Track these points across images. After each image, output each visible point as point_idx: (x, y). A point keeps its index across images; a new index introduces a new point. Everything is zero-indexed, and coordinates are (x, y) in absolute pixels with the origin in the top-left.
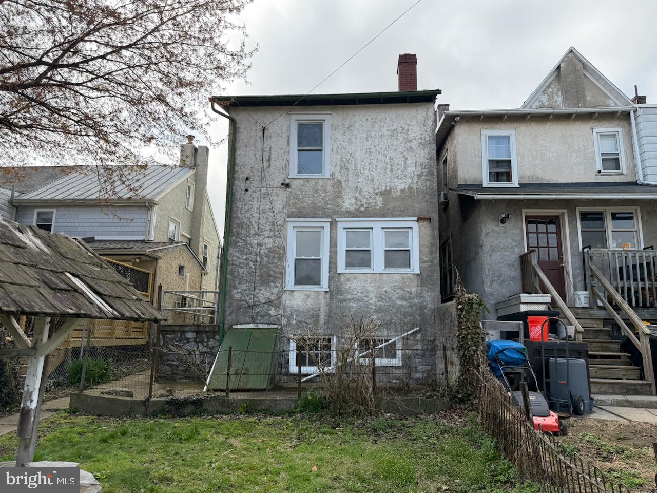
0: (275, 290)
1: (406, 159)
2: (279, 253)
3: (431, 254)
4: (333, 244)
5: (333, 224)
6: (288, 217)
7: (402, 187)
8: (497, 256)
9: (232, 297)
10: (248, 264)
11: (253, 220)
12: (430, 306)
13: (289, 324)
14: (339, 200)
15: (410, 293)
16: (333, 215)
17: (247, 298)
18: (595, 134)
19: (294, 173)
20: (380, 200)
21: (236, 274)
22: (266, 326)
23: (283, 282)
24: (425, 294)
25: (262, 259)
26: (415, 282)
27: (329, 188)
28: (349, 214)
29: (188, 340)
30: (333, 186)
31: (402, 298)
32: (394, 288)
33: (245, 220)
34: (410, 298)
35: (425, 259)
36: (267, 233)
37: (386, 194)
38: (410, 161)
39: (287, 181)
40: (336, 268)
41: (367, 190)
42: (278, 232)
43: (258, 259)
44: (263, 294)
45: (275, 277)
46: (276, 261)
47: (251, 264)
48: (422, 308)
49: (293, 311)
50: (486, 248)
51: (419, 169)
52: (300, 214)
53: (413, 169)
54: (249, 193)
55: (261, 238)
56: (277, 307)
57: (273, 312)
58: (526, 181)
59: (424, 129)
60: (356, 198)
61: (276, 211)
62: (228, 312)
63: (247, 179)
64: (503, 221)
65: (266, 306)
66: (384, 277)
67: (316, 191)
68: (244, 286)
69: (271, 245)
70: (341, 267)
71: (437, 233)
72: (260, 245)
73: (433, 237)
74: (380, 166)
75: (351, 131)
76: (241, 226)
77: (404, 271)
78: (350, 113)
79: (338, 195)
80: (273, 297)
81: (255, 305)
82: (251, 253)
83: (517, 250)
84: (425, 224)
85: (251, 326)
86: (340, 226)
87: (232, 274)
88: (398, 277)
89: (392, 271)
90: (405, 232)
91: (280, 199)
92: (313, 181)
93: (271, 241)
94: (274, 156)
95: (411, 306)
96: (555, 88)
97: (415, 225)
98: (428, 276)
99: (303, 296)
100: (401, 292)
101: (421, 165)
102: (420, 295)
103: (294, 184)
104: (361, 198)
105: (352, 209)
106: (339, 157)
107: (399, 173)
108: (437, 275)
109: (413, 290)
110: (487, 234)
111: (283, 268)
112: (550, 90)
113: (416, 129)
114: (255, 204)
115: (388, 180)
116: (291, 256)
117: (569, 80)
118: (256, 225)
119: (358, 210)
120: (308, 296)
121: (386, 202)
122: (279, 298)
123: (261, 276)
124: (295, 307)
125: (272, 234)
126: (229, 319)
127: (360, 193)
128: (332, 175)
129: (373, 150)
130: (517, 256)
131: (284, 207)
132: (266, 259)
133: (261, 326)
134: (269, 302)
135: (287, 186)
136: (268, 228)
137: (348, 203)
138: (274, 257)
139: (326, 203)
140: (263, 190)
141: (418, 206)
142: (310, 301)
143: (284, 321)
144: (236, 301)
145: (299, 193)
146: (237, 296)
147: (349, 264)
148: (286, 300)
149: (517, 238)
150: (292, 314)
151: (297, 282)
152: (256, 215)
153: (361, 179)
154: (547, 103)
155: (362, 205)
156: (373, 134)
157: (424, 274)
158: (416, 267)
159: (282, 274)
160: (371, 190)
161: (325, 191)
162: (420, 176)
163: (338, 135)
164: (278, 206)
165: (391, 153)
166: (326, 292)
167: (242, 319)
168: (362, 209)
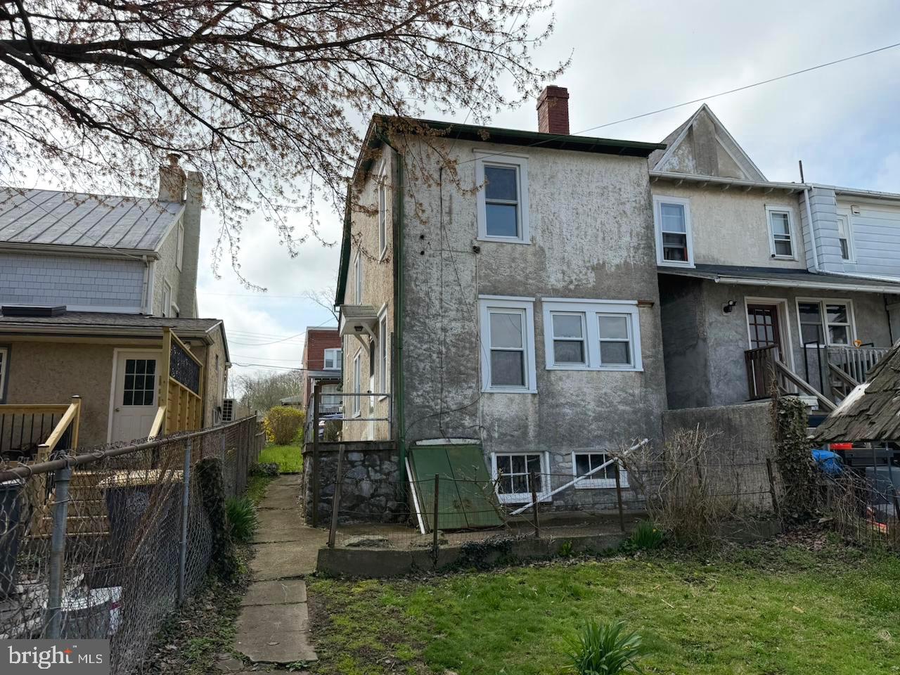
0: (469, 392)
1: (620, 226)
2: (470, 342)
3: (654, 346)
4: (539, 331)
5: (538, 306)
6: (481, 293)
7: (617, 261)
8: (721, 351)
9: (411, 402)
10: (430, 356)
11: (433, 295)
12: (657, 411)
13: (490, 438)
14: (544, 274)
15: (633, 395)
16: (539, 294)
17: (432, 404)
18: (767, 212)
19: (483, 235)
20: (592, 276)
21: (414, 370)
22: (460, 441)
23: (479, 381)
24: (650, 397)
25: (448, 349)
26: (638, 382)
27: (530, 257)
28: (556, 293)
29: (353, 464)
30: (535, 255)
31: (624, 402)
32: (615, 389)
33: (422, 295)
34: (634, 402)
35: (648, 353)
36: (452, 314)
37: (599, 268)
38: (623, 229)
39: (476, 244)
40: (544, 362)
41: (577, 262)
42: (468, 314)
43: (444, 350)
44: (454, 398)
45: (468, 375)
46: (467, 352)
47: (435, 356)
48: (648, 414)
49: (494, 420)
50: (711, 342)
51: (635, 239)
52: (495, 290)
53: (628, 239)
54: (426, 257)
55: (446, 321)
56: (473, 415)
57: (467, 422)
58: (701, 262)
59: (638, 189)
60: (563, 273)
61: (463, 284)
62: (407, 424)
63: (422, 237)
64: (727, 309)
65: (458, 414)
66: (603, 376)
67: (514, 260)
68: (427, 387)
69: (460, 330)
70: (550, 363)
71: (659, 320)
72: (444, 330)
73: (655, 327)
74: (590, 232)
75: (553, 183)
76: (417, 302)
77: (624, 367)
78: (551, 159)
79: (541, 267)
80: (467, 402)
81: (443, 413)
82: (432, 341)
83: (741, 344)
84: (646, 309)
85: (441, 442)
86: (546, 308)
87: (409, 371)
88: (619, 376)
89: (610, 367)
90: (623, 318)
91: (467, 268)
92: (509, 247)
93: (459, 324)
94: (456, 207)
95: (635, 412)
96: (685, 149)
97: (635, 311)
98: (652, 375)
99: (505, 400)
100: (624, 395)
101: (638, 235)
102: (644, 398)
103: (484, 248)
104: (569, 272)
105: (560, 285)
106: (540, 216)
107: (612, 243)
108: (661, 374)
109: (637, 392)
110: (711, 324)
111: (478, 361)
112: (680, 152)
113: (630, 188)
114: (435, 273)
115: (600, 251)
116: (486, 346)
117: (701, 142)
118: (437, 303)
119: (566, 288)
120: (512, 400)
121: (599, 280)
122: (475, 403)
123: (448, 372)
124: (496, 415)
125: (459, 315)
126: (411, 433)
127: (568, 267)
128: (533, 239)
129: (580, 211)
130: (742, 351)
131: (474, 278)
132: (453, 350)
133: (454, 441)
134: (462, 409)
135: (476, 250)
136: (454, 307)
137: (554, 278)
138: (464, 347)
139: (527, 277)
140: (445, 255)
141: (636, 287)
142: (515, 407)
143: (484, 434)
144: (418, 407)
145: (492, 261)
146: (419, 401)
147: (559, 359)
148: (485, 406)
149: (740, 330)
150: (492, 425)
151: (496, 381)
152: (438, 289)
153: (568, 248)
155: (571, 282)
156: (579, 190)
157: (648, 373)
158: (638, 363)
159: (477, 370)
160: (581, 263)
161: (525, 261)
162: (637, 248)
163: (537, 187)
164: (466, 277)
165: (602, 217)
166: (534, 395)
167: (427, 432)
168: (572, 287)
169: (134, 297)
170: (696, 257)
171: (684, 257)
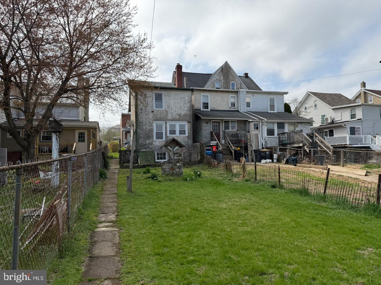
0: (151, 140)
1: (184, 106)
2: (151, 131)
3: (190, 131)
4: (166, 128)
5: (166, 123)
6: (154, 120)
7: (183, 113)
8: (205, 132)
9: (139, 142)
10: (143, 133)
11: (144, 121)
12: (190, 144)
13: (155, 149)
14: (167, 116)
15: (185, 141)
16: (166, 120)
17: (143, 143)
18: (230, 97)
19: (154, 108)
20: (178, 117)
21: (140, 136)
22: (149, 150)
23: (153, 138)
24: (189, 141)
25: (147, 132)
26: (187, 138)
27: (164, 113)
28: (170, 120)
29: (127, 154)
30: (165, 112)
31: (183, 142)
32: (182, 140)
33: (141, 121)
34: (185, 142)
35: (189, 132)
36: (148, 125)
37: (179, 115)
38: (185, 106)
39: (153, 110)
40: (167, 135)
41: (175, 114)
42: (151, 125)
43: (146, 132)
44: (148, 142)
45: (151, 137)
46: (151, 133)
47: (144, 133)
48: (188, 144)
49: (156, 146)
50: (203, 130)
51: (188, 108)
52: (157, 120)
53: (186, 108)
54: (142, 113)
55: (146, 126)
56: (152, 145)
57: (151, 146)
58: (212, 109)
59: (189, 97)
60: (172, 116)
61: (150, 119)
62: (138, 147)
63: (141, 109)
64: (207, 123)
65: (149, 145)
66: (179, 137)
67: (161, 113)
68: (142, 139)
69: (149, 128)
70: (168, 135)
71: (192, 126)
72: (146, 128)
73: (191, 127)
74: (178, 107)
75: (170, 97)
76: (140, 123)
77: (184, 135)
78: (170, 91)
79: (167, 115)
80: (150, 142)
81: (146, 145)
82: (143, 130)
83: (210, 130)
84: (189, 123)
85: (145, 150)
86: (168, 123)
87: (139, 136)
88: (183, 137)
89: (181, 135)
90: (184, 126)
91: (151, 115)
92: (160, 111)
93: (149, 127)
94: (149, 103)
95: (186, 144)
96: (221, 74)
97: (187, 124)
98: (190, 137)
99: (158, 142)
100: (183, 141)
101: (188, 107)
102: (188, 142)
103: (155, 111)
104: (173, 116)
105: (171, 119)
106: (167, 104)
107: (183, 109)
108: (192, 137)
109: (186, 140)
110: (203, 126)
111: (153, 134)
112: (219, 74)
113: (187, 97)
114: (144, 117)
115: (180, 111)
116: (155, 131)
117: (225, 72)
118: (144, 123)
119: (172, 119)
120: (160, 142)
121: (179, 117)
122: (152, 143)
123: (147, 137)
124: (157, 145)
125: (149, 125)
126: (139, 148)
127: (173, 115)
128: (165, 109)
129: (176, 103)
130: (210, 132)
131: (152, 118)
132: (148, 132)
133: (148, 150)
134: (149, 144)
135: (153, 112)
136: (148, 123)
137: (170, 117)
138: (150, 132)
139: (164, 117)
140: (146, 113)
141: (187, 119)
142: (160, 143)
143: (154, 149)
144: (141, 143)
145: (156, 114)
146: (140, 142)
147: (170, 134)
148: (154, 143)
149: (210, 127)
150: (156, 147)
151: (157, 138)
152: (145, 120)
153: (173, 111)
154: (218, 79)
155: (173, 118)
156: (176, 98)
157: (189, 136)
158: (187, 134)
159: (153, 136)
160: (176, 114)
161: (163, 113)
162: (188, 111)
163: (166, 98)
164: (151, 117)
165: (181, 104)
166: (165, 141)
167: (142, 148)
168: (173, 119)
169: (76, 115)
170: (211, 108)
171: (208, 108)
